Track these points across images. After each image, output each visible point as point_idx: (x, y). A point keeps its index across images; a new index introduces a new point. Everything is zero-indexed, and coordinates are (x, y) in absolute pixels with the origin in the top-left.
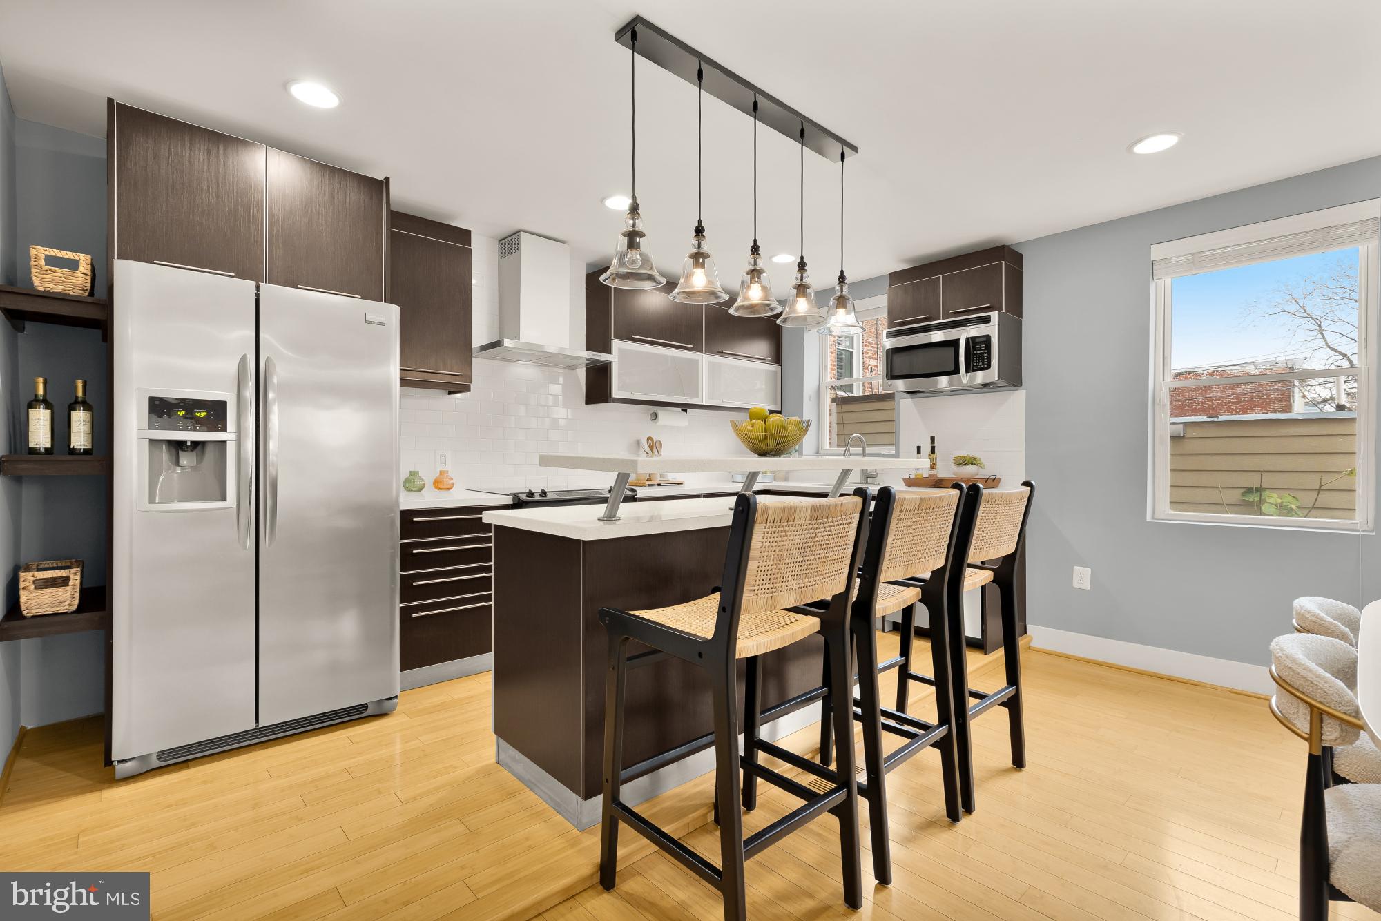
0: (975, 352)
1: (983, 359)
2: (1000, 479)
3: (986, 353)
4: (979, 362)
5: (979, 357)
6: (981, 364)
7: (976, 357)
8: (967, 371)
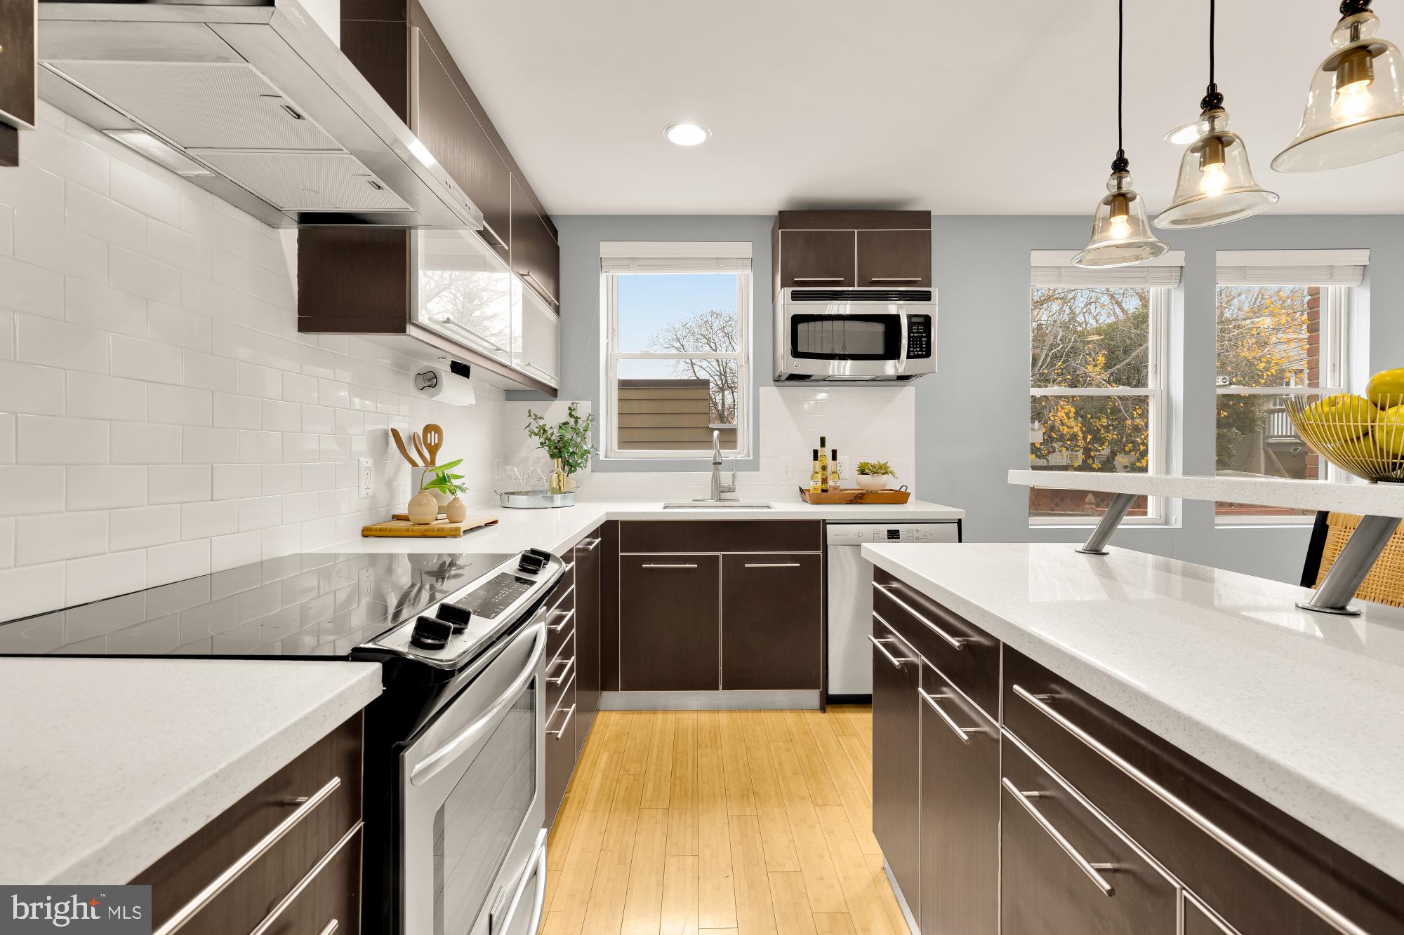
0: (912, 335)
1: (921, 344)
2: (910, 494)
3: (924, 337)
4: (916, 348)
5: (917, 341)
6: (918, 349)
7: (913, 341)
8: (909, 357)
